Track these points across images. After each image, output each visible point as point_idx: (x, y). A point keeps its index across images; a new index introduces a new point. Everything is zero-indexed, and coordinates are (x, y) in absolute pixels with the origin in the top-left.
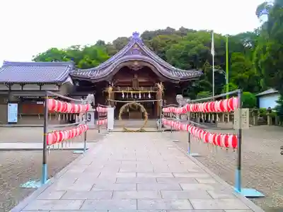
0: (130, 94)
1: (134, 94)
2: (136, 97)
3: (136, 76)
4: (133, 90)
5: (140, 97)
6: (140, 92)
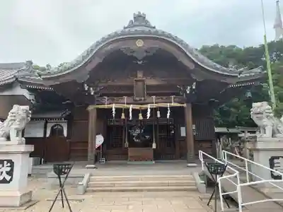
3: (140, 75)
6: (149, 106)
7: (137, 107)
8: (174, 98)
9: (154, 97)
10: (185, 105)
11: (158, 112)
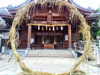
0: (45, 27)
1: (48, 27)
2: (50, 30)
3: (50, 12)
4: (48, 24)
5: (54, 29)
6: (53, 25)
7: (49, 25)
8: (64, 22)
9: (56, 21)
10: (68, 25)
11: (57, 28)
